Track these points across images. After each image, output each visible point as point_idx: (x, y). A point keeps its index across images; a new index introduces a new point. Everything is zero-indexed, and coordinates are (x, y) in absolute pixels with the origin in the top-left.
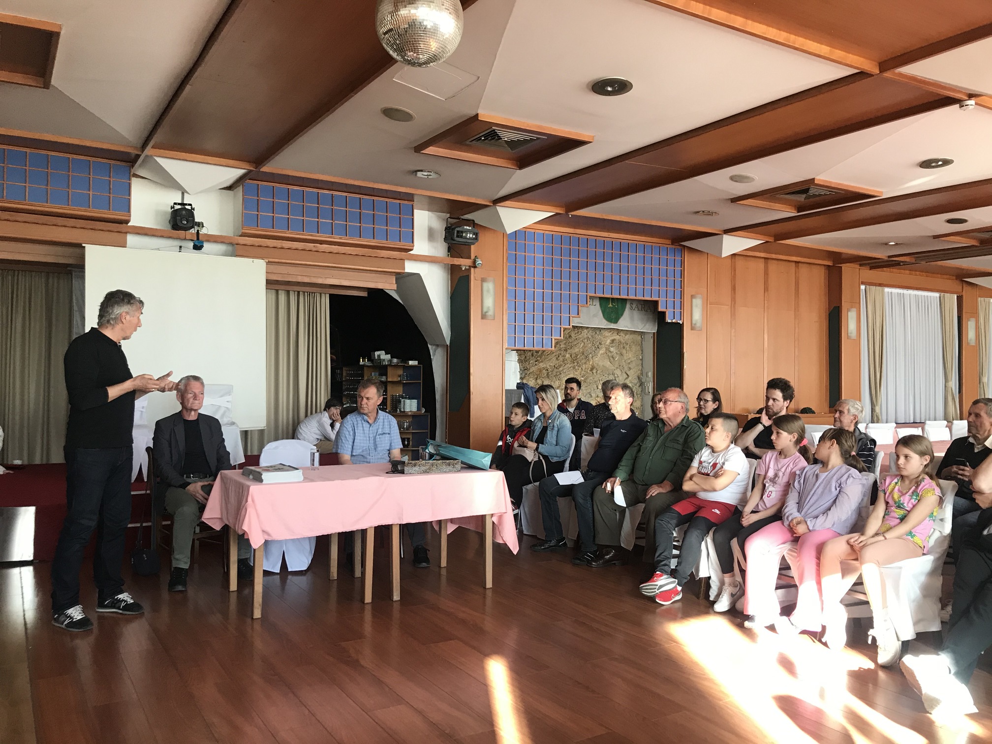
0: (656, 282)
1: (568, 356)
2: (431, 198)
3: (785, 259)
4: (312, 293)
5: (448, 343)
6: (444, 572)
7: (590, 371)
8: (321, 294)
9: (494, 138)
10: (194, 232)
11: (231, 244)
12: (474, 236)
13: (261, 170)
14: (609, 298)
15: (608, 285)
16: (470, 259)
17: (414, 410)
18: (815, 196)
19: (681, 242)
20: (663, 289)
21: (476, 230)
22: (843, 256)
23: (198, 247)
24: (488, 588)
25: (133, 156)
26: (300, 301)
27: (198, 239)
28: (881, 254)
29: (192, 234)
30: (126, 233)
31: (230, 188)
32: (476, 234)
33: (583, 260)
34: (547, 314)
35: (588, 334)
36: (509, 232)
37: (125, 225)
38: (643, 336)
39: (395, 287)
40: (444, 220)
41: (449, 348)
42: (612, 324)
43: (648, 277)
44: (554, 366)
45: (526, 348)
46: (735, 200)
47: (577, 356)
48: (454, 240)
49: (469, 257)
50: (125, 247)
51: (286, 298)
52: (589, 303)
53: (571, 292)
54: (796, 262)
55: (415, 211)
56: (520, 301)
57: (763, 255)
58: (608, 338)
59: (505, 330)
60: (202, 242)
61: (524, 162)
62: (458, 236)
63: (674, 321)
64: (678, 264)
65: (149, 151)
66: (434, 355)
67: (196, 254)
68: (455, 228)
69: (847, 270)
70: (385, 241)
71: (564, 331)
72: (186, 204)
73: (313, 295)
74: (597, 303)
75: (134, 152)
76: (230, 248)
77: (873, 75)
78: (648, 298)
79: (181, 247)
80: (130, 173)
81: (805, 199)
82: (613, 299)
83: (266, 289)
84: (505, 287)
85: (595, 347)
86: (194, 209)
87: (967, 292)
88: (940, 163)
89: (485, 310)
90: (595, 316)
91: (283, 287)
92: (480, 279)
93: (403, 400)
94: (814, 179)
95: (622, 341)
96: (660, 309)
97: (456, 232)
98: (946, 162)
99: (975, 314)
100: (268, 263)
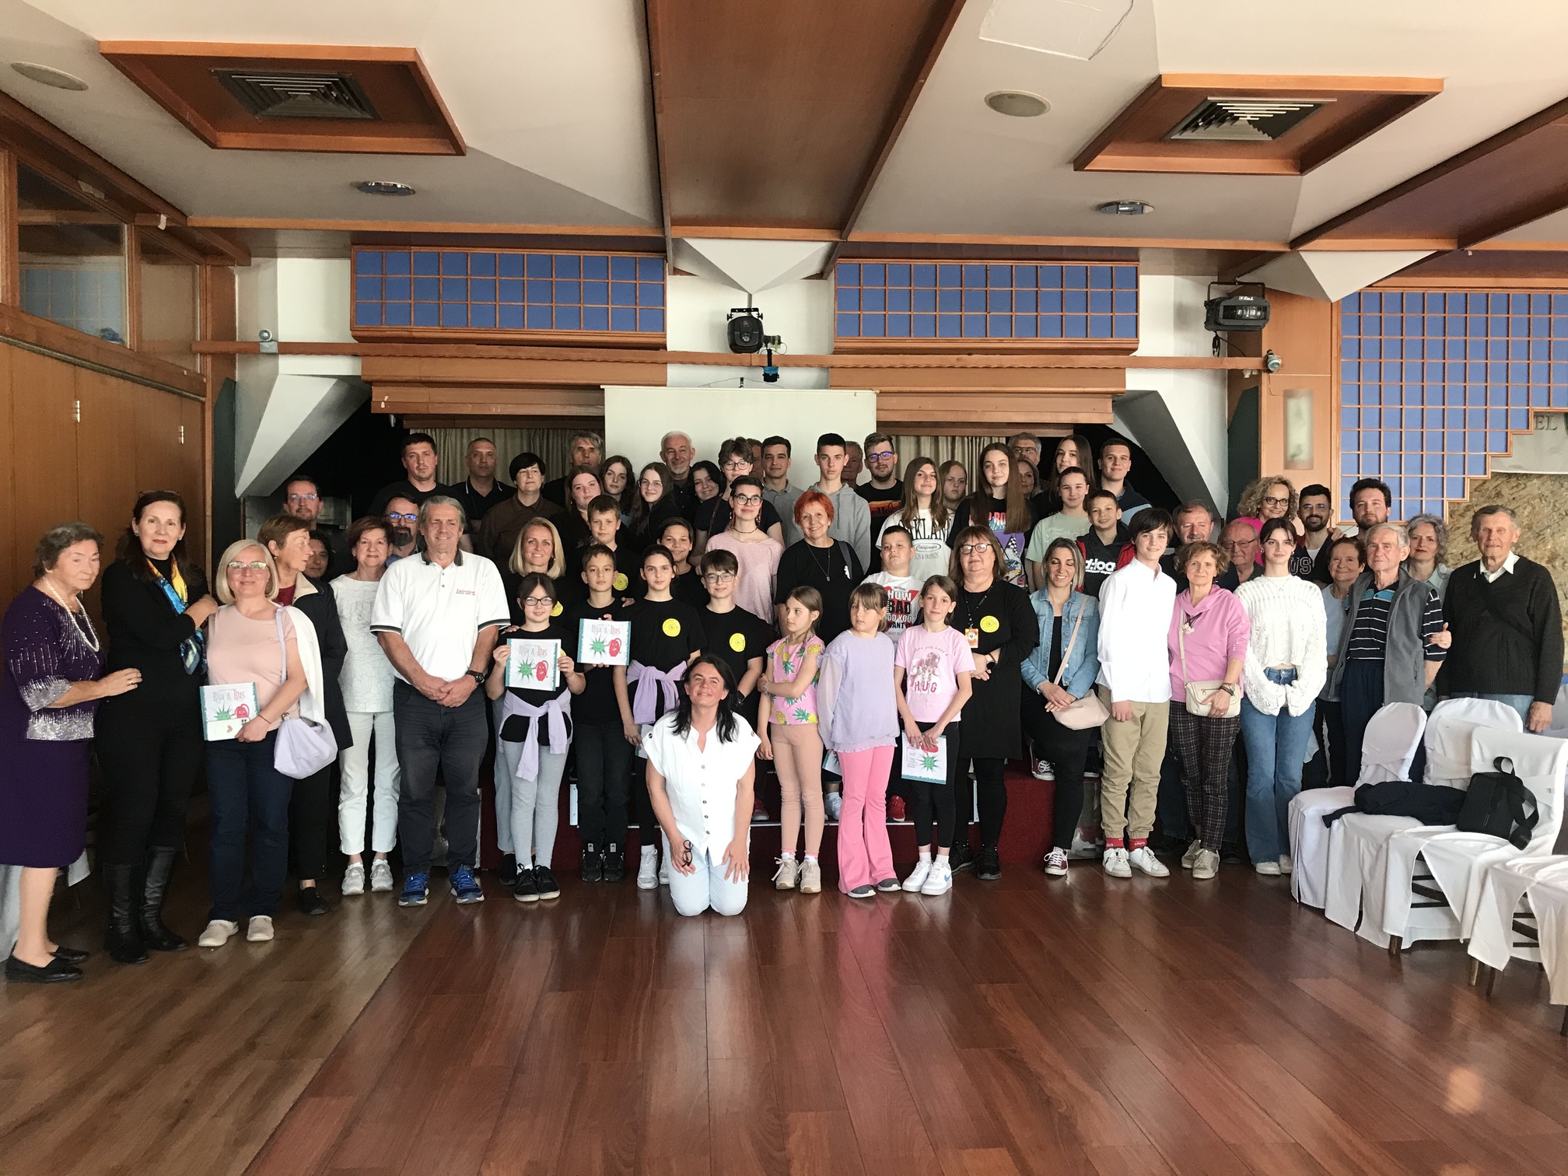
2: (1179, 252)
9: (1223, 120)
10: (764, 353)
11: (822, 367)
12: (1259, 313)
13: (849, 239)
16: (1261, 357)
21: (1264, 302)
23: (771, 378)
25: (657, 241)
26: (956, 451)
27: (770, 364)
29: (760, 356)
30: (666, 363)
31: (820, 275)
32: (1264, 309)
33: (1518, 339)
34: (1432, 454)
37: (662, 351)
39: (1110, 419)
40: (1206, 288)
48: (1224, 324)
49: (1259, 355)
50: (665, 385)
52: (1535, 426)
53: (1488, 407)
55: (1142, 278)
56: (1369, 430)
60: (778, 368)
61: (1307, 159)
65: (672, 231)
67: (768, 391)
68: (1223, 302)
70: (1082, 339)
71: (1472, 485)
72: (752, 310)
74: (1558, 424)
75: (656, 235)
76: (824, 374)
79: (742, 379)
80: (662, 268)
84: (1334, 406)
86: (761, 317)
89: (1292, 450)
90: (1555, 450)
91: (927, 431)
92: (1282, 393)
97: (1226, 308)
100: (881, 394)
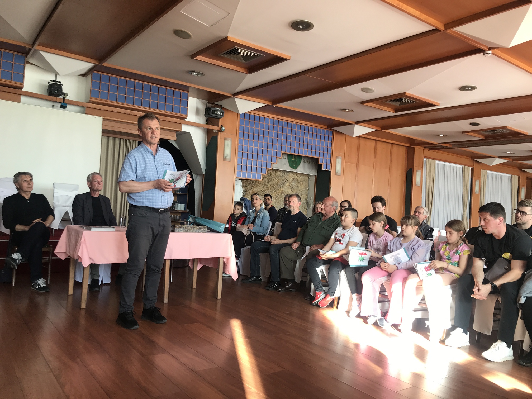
0: (318, 148)
1: (269, 185)
2: (199, 90)
3: (385, 141)
4: (128, 140)
5: (204, 173)
6: (194, 291)
7: (281, 194)
8: (133, 140)
9: (235, 54)
10: (61, 98)
11: (83, 107)
12: (221, 114)
13: (102, 65)
14: (292, 155)
15: (293, 147)
16: (219, 126)
17: (183, 210)
18: (405, 103)
19: (332, 128)
20: (321, 152)
21: (222, 111)
22: (416, 142)
23: (63, 107)
24: (219, 299)
25: (27, 49)
26: (121, 144)
27: (64, 102)
28: (435, 141)
29: (60, 99)
30: (21, 95)
31: (84, 75)
32: (223, 113)
33: (280, 133)
34: (259, 161)
35: (281, 174)
36: (241, 112)
37: (20, 90)
38: (309, 178)
39: (175, 139)
40: (205, 104)
41: (204, 175)
42: (294, 169)
43: (314, 145)
44: (262, 190)
45: (247, 178)
46: (363, 103)
47: (274, 185)
48: (210, 115)
49: (218, 126)
50: (20, 103)
51: (113, 142)
52: (282, 156)
53: (273, 150)
54: (391, 143)
55: (189, 98)
56: (245, 152)
57: (374, 138)
58: (291, 177)
59: (236, 168)
60: (66, 104)
61: (251, 69)
62: (212, 113)
63: (326, 170)
64: (330, 139)
65: (36, 47)
66: (196, 179)
67: (62, 111)
68: (211, 109)
69: (418, 150)
70: (171, 112)
71: (268, 172)
72: (58, 82)
73: (129, 141)
74: (286, 157)
75: (28, 47)
76: (82, 109)
77: (441, 31)
78: (314, 157)
79: (53, 106)
80: (25, 60)
81: (399, 105)
82: (294, 155)
83: (102, 136)
84: (237, 144)
85: (284, 182)
86: (62, 85)
87: (476, 166)
88: (470, 88)
89: (225, 155)
90: (285, 164)
91: (112, 135)
92: (224, 138)
93: (177, 204)
94: (405, 93)
95: (299, 180)
96: (320, 163)
97: (211, 110)
98: (473, 88)
99: (479, 178)
100: (104, 120)
